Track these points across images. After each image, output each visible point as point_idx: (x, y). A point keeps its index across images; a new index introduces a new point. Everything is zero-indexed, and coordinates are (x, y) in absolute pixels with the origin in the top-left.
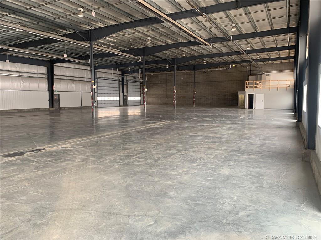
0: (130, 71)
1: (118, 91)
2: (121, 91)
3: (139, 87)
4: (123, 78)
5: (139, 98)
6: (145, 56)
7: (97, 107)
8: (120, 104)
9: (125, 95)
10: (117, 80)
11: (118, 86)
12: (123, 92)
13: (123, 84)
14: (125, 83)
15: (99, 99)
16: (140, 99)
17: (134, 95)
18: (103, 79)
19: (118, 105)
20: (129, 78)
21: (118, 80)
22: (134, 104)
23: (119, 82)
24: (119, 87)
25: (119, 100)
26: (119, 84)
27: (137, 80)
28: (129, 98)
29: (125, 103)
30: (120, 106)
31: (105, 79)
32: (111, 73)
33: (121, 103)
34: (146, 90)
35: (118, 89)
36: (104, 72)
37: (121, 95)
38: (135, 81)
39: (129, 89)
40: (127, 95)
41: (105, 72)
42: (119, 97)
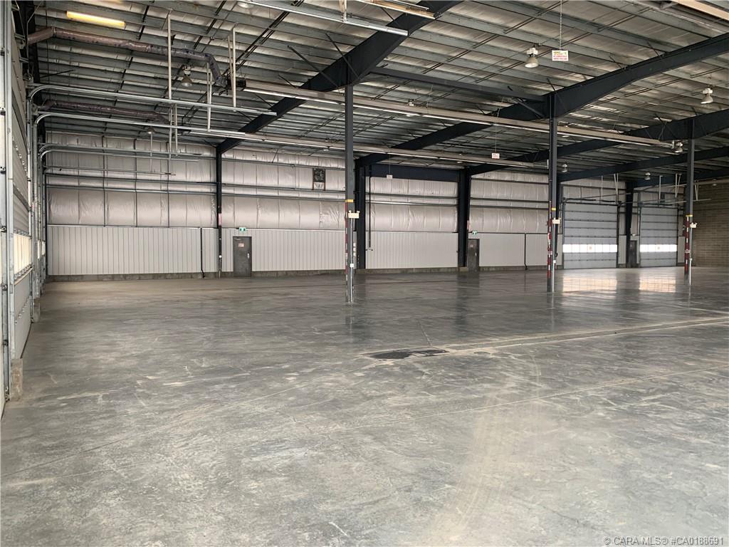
0: (648, 179)
1: (615, 231)
2: (622, 230)
3: (674, 219)
4: (629, 199)
5: (672, 248)
6: (695, 138)
7: (560, 268)
8: (617, 262)
9: (632, 239)
10: (612, 203)
11: (614, 217)
12: (628, 233)
13: (627, 212)
14: (634, 210)
15: (567, 248)
16: (676, 251)
17: (658, 240)
18: (579, 201)
19: (614, 263)
20: (645, 196)
21: (615, 203)
22: (658, 262)
23: (619, 208)
24: (618, 221)
25: (618, 253)
26: (618, 213)
27: (668, 200)
28: (644, 248)
29: (631, 259)
30: (618, 266)
31: (583, 201)
32: (600, 188)
33: (622, 260)
34: (693, 226)
35: (614, 225)
36: (581, 187)
37: (623, 239)
38: (661, 204)
39: (643, 226)
40: (637, 238)
41: (584, 187)
42: (618, 244)
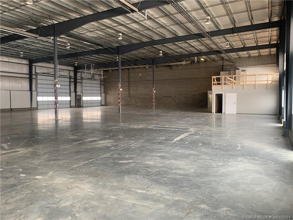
1: (69, 90)
2: (73, 89)
3: (99, 86)
4: (75, 75)
5: (99, 98)
7: (37, 109)
8: (70, 104)
9: (77, 94)
10: (67, 77)
11: (68, 84)
12: (75, 91)
13: (75, 81)
15: (40, 99)
18: (47, 75)
19: (69, 106)
20: (85, 74)
21: (68, 77)
22: (92, 104)
23: (70, 79)
24: (70, 86)
25: (70, 101)
26: (70, 82)
27: (96, 77)
28: (84, 98)
29: (78, 103)
30: (71, 107)
31: (49, 75)
33: (73, 104)
35: (68, 87)
36: (47, 67)
37: (73, 94)
38: (92, 78)
39: (84, 88)
40: (81, 94)
41: (49, 68)
